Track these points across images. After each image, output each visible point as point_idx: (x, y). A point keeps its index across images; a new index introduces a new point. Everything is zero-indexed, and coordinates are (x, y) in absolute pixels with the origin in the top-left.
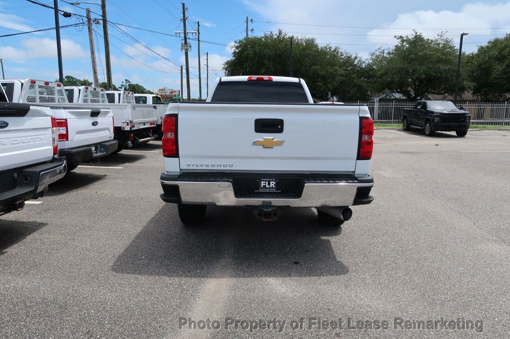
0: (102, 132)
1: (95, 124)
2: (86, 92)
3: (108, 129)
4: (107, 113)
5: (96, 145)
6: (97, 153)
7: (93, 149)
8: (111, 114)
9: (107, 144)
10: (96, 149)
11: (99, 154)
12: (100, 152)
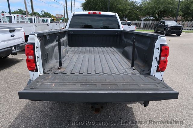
0: (18, 40)
1: (12, 36)
2: (18, 17)
3: (21, 38)
4: (21, 29)
5: (15, 46)
6: (16, 50)
7: (13, 48)
8: (23, 30)
9: (21, 45)
10: (15, 48)
11: (17, 51)
12: (17, 49)
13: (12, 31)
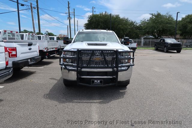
0: (34, 53)
1: (30, 49)
3: (36, 51)
4: (36, 44)
5: (31, 59)
6: (31, 62)
7: (29, 60)
8: (38, 45)
9: (36, 58)
10: (31, 60)
11: (32, 63)
12: (33, 62)
13: (30, 45)
